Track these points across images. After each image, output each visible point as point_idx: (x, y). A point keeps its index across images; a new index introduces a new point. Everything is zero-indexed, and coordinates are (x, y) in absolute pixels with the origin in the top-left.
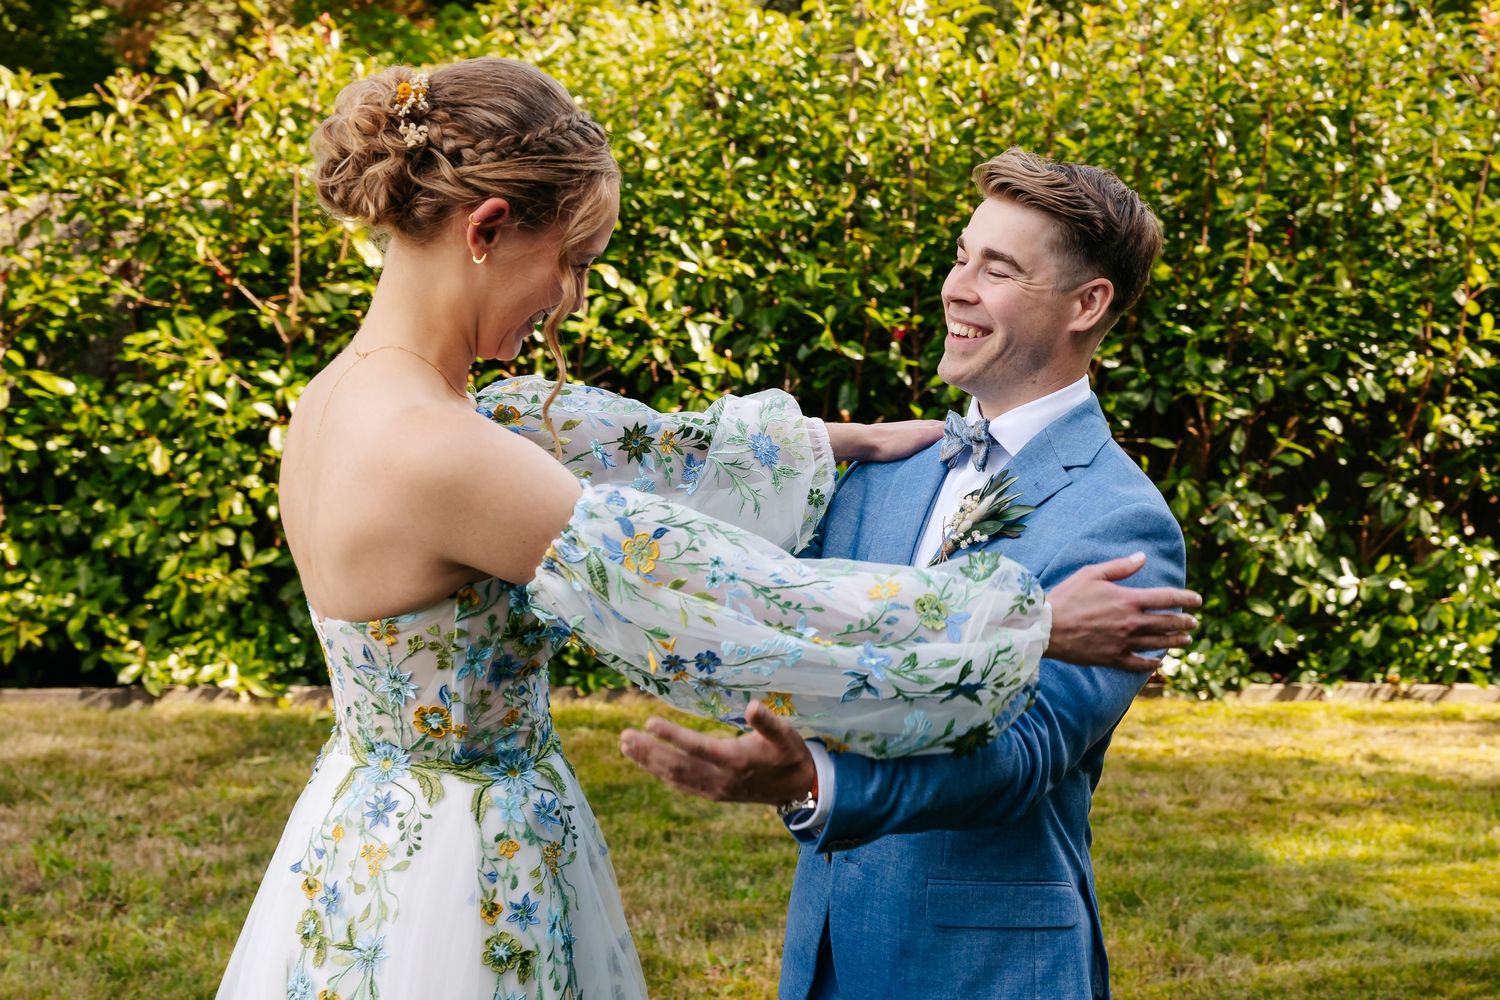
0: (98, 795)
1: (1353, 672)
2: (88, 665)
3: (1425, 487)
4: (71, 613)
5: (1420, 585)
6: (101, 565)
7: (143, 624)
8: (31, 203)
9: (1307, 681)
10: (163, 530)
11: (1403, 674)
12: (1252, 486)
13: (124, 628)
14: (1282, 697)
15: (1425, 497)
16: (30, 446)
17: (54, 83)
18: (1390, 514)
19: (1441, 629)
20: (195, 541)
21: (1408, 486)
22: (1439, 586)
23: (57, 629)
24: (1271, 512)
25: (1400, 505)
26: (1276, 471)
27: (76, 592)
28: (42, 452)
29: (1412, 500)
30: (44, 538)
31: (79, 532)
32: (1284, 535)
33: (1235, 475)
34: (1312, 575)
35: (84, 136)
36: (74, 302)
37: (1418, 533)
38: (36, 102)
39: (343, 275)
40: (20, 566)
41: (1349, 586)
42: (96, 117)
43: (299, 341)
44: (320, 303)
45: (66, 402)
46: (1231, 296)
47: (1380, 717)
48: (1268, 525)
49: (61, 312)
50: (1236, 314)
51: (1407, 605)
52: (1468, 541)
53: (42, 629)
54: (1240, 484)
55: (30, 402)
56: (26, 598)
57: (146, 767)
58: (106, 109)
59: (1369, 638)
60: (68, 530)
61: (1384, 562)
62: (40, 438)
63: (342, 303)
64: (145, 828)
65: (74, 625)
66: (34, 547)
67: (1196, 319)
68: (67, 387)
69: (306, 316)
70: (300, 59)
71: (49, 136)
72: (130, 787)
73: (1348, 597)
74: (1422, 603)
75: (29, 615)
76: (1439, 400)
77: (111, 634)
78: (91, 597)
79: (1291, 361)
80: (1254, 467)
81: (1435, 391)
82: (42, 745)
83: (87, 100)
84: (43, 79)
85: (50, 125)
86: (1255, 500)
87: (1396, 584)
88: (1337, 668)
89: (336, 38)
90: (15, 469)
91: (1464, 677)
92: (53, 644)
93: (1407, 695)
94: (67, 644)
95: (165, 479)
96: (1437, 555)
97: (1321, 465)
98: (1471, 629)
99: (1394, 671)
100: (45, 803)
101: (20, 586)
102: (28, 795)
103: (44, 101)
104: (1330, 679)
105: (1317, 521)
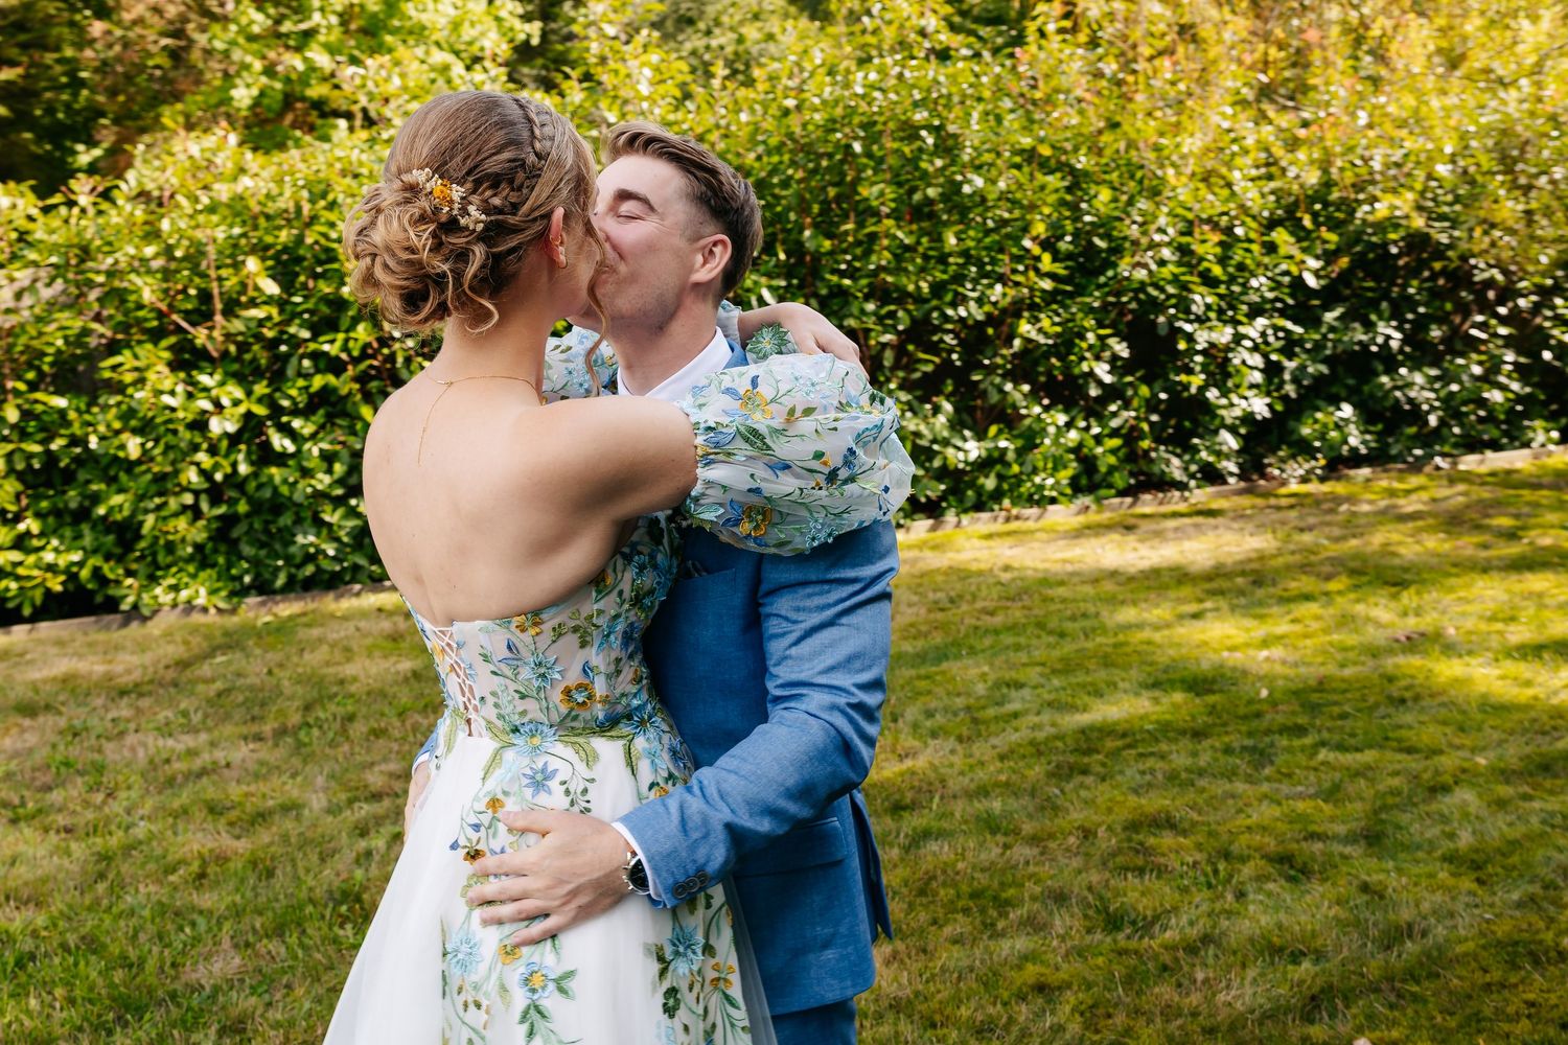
0: (99, 702)
1: (979, 507)
2: (99, 599)
3: (1016, 376)
4: (81, 564)
5: (1020, 443)
6: (100, 527)
7: (134, 566)
8: (23, 276)
9: (950, 517)
10: (141, 498)
11: (1014, 504)
12: (901, 387)
13: (121, 571)
14: (933, 529)
15: (1016, 383)
16: (37, 448)
17: (33, 189)
18: (994, 398)
19: (1035, 471)
20: (165, 504)
21: (1004, 376)
22: (1030, 441)
23: (72, 577)
24: (915, 404)
25: (1001, 391)
26: (917, 375)
27: (83, 549)
28: (48, 452)
29: (1009, 387)
30: (57, 513)
31: (81, 505)
32: (925, 418)
33: (888, 380)
34: (946, 443)
35: (56, 223)
36: (60, 343)
37: (1015, 407)
38: (21, 203)
39: (253, 303)
40: (42, 534)
41: (974, 449)
42: (63, 210)
43: (225, 354)
44: (237, 326)
45: (62, 413)
46: (874, 258)
47: (1000, 535)
48: (915, 413)
49: (51, 350)
50: (880, 269)
51: (1011, 456)
52: (1047, 409)
53: (62, 578)
54: (893, 386)
55: (37, 417)
56: (49, 557)
57: (136, 676)
58: (71, 204)
59: (990, 483)
60: (73, 505)
61: (993, 430)
62: (44, 442)
63: (253, 325)
64: (132, 726)
65: (85, 574)
66: (51, 520)
67: (851, 273)
68: (60, 402)
69: (228, 336)
70: (208, 155)
71: (30, 226)
72: (123, 693)
73: (973, 456)
74: (1021, 453)
75: (51, 568)
76: (1019, 316)
77: (111, 576)
78: (95, 551)
79: (919, 299)
80: (901, 374)
81: (1015, 310)
82: (62, 666)
83: (57, 199)
84: (24, 187)
85: (31, 219)
86: (904, 396)
87: (1003, 444)
88: (969, 504)
89: (233, 139)
90: (29, 466)
91: (1053, 501)
92: (71, 587)
93: (1017, 518)
94: (81, 588)
95: (139, 462)
96: (1027, 422)
97: (946, 368)
98: (1055, 469)
99: (1006, 502)
100: (60, 713)
101: (42, 548)
102: (48, 707)
103: (28, 203)
104: (965, 511)
105: (948, 407)
